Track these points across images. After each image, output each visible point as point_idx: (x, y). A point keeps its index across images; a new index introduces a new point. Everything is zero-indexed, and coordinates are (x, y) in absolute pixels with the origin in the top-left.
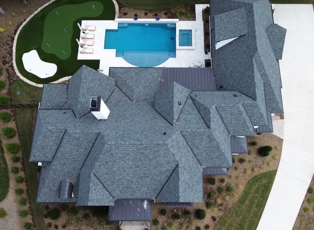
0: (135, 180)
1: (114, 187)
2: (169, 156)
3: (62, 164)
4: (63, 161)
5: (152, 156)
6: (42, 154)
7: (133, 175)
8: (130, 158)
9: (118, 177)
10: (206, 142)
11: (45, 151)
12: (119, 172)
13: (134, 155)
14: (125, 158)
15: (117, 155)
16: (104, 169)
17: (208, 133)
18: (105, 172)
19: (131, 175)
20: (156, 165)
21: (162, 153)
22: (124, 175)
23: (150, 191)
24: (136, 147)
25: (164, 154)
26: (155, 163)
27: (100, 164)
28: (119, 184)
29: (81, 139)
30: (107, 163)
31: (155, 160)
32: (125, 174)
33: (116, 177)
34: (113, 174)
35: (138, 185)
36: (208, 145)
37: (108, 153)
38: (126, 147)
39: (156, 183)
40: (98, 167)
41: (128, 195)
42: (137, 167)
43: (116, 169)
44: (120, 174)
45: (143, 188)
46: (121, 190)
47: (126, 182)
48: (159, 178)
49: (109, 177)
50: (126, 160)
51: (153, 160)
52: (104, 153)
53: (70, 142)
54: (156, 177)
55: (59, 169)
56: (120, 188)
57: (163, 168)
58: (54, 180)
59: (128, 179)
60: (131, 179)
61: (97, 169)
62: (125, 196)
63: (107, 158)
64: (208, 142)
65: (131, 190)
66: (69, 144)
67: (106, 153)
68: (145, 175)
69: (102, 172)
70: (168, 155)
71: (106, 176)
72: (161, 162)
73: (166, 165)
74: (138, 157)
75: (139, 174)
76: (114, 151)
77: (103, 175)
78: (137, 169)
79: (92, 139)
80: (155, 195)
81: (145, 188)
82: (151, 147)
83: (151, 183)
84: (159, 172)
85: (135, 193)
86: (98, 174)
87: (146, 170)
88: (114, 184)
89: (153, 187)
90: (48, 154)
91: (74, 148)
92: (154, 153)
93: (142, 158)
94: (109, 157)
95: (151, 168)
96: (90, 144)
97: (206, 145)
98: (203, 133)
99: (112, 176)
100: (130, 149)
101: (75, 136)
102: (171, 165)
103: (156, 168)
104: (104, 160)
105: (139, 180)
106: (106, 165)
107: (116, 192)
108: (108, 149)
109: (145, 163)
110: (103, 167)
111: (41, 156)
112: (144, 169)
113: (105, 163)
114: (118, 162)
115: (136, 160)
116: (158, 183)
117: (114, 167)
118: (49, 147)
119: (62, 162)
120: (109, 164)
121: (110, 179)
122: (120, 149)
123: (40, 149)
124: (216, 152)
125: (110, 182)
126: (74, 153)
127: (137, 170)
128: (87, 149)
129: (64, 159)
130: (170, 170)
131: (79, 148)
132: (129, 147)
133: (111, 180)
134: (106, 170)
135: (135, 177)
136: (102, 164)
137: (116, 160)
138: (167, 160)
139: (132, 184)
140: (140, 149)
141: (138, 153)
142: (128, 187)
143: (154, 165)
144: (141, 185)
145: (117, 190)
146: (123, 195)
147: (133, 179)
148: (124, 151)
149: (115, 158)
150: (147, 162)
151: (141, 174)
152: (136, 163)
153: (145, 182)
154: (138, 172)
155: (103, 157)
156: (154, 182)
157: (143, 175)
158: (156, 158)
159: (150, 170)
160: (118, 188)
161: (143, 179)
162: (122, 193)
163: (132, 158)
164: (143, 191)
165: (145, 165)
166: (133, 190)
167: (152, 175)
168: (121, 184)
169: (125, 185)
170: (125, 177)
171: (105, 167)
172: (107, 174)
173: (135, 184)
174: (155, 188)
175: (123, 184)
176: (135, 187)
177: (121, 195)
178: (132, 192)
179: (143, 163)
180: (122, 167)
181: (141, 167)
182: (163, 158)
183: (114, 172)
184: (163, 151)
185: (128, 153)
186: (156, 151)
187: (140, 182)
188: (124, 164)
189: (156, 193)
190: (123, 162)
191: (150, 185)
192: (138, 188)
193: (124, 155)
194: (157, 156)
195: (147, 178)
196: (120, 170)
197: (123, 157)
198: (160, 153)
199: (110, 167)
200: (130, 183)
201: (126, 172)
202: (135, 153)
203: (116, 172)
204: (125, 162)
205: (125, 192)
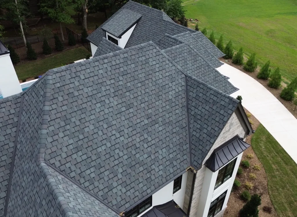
0: (138, 140)
1: (106, 179)
2: (167, 66)
5: (143, 75)
7: (130, 129)
8: (108, 92)
9: (104, 148)
10: (191, 62)
12: (100, 133)
13: (113, 81)
14: (100, 95)
15: (80, 92)
16: (66, 138)
17: (185, 48)
18: (71, 147)
19: (126, 131)
20: (157, 90)
21: (154, 63)
22: (113, 138)
23: (175, 154)
24: (110, 64)
25: (157, 66)
26: (153, 88)
27: (51, 128)
28: (112, 164)
30: (67, 120)
31: (150, 80)
32: (114, 132)
33: (99, 150)
34: (90, 144)
35: (149, 149)
36: (195, 66)
37: (61, 94)
38: (92, 69)
39: (174, 131)
40: (50, 140)
41: (141, 185)
42: (129, 106)
43: (92, 127)
44: (104, 137)
45: (160, 152)
46: (124, 179)
47: (125, 152)
48: (174, 117)
49: (85, 157)
50: (103, 99)
51: (147, 82)
52: (52, 98)
54: (167, 116)
56: (120, 176)
57: (170, 93)
59: (126, 142)
60: (130, 140)
61: (49, 146)
62: (137, 193)
63: (64, 108)
64: (193, 61)
65: (141, 169)
67: (56, 95)
68: (150, 120)
69: (65, 149)
70: (164, 63)
71: (78, 157)
72: (161, 81)
73: (170, 85)
74: (121, 83)
75: (138, 121)
76: (72, 86)
77: (69, 159)
78: (131, 110)
79: (11, 117)
80: (185, 157)
81: (164, 150)
82: (133, 57)
83: (168, 134)
84: (167, 103)
85: (153, 172)
86: (58, 158)
87: (147, 108)
88: (102, 170)
89: (174, 140)
92: (144, 66)
93: (129, 84)
94: (65, 102)
95: (154, 101)
96: (9, 131)
97: (193, 67)
98: (180, 50)
99: (90, 149)
100: (101, 72)
102: (177, 82)
103: (160, 97)
104: (59, 115)
105: (146, 136)
106: (68, 127)
107: (114, 191)
108: (58, 85)
109: (139, 93)
110: (61, 135)
112: (143, 105)
113: (63, 124)
114: (89, 109)
115: (120, 92)
116: (178, 129)
117: (87, 124)
120: (73, 120)
121: (89, 160)
122: (82, 77)
125: (92, 170)
127: (131, 115)
128: (6, 147)
130: (180, 93)
132: (97, 68)
133: (93, 164)
134: (71, 141)
135: (134, 132)
136: (57, 126)
137: (84, 106)
138: (167, 74)
139: (138, 150)
140: (117, 66)
141: (117, 75)
142: (133, 163)
143: (154, 92)
144: (153, 147)
145: (115, 184)
146: (132, 191)
147: (134, 137)
148: (91, 79)
149: (80, 102)
150: (139, 89)
151: (142, 119)
152: (124, 100)
153: (157, 135)
154: (135, 118)
155: (54, 106)
156: (171, 127)
157: (146, 122)
158: (150, 76)
159: (154, 105)
160: (115, 179)
161: (150, 129)
162: (128, 188)
163: (112, 91)
164: (164, 160)
165: (140, 98)
166: (145, 167)
167: (161, 115)
168: (116, 162)
169: (125, 162)
170: (118, 141)
171: (68, 132)
172: (78, 149)
173: (142, 148)
174: (178, 142)
175: (121, 160)
176: (146, 156)
177: (128, 193)
178: (145, 172)
179: (136, 95)
180: (102, 118)
181: (135, 104)
182: (161, 72)
183: (91, 138)
184: (155, 59)
185: (100, 81)
186: (144, 63)
187: (150, 139)
188: (102, 108)
189: (185, 152)
190: (99, 105)
191: (168, 139)
192: (153, 157)
193: (95, 87)
194: (151, 72)
195: (157, 125)
196: (101, 128)
197: (95, 92)
198: (151, 64)
199: (77, 128)
200: (134, 152)
201: (114, 127)
202: (113, 77)
203: (95, 136)
204: (103, 103)
205: (133, 179)
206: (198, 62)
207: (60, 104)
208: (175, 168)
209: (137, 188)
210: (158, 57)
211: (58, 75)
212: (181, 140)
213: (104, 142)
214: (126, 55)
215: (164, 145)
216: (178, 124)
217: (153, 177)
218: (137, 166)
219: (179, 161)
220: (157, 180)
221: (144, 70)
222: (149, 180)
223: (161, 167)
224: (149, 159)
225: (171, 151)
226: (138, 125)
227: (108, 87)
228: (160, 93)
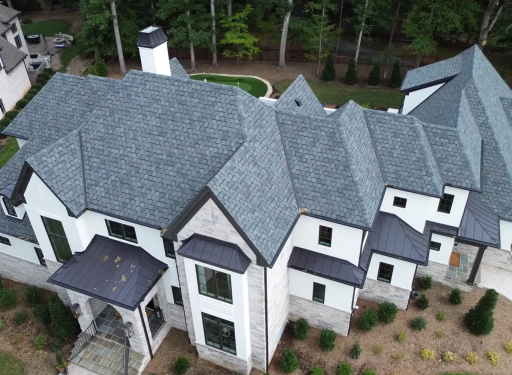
0: (144, 167)
1: (100, 175)
2: (231, 121)
3: (44, 138)
4: (50, 132)
5: (199, 114)
6: (28, 121)
7: (147, 153)
8: (156, 111)
9: (117, 151)
10: (323, 146)
11: (36, 116)
12: (124, 139)
13: (167, 104)
14: (148, 109)
15: (137, 98)
16: (102, 126)
18: (99, 134)
19: (142, 152)
20: (200, 137)
21: (220, 109)
22: (129, 149)
23: (164, 205)
24: (177, 88)
25: (221, 114)
26: (198, 133)
27: (100, 112)
28: (111, 169)
29: (99, 93)
30: (112, 112)
31: (201, 124)
32: (133, 146)
33: (113, 150)
34: (112, 141)
35: (146, 182)
36: (325, 155)
37: (124, 91)
38: (159, 85)
39: (182, 186)
40: (93, 119)
41: (116, 203)
42: (162, 134)
43: (122, 130)
44: (124, 144)
45: (153, 192)
46: (110, 187)
47: (127, 168)
48: (194, 173)
49: (101, 148)
50: (147, 113)
51: (196, 123)
52: (117, 91)
53: (79, 96)
54: (188, 167)
55: (35, 147)
56: (109, 182)
57: (211, 149)
58: (13, 170)
59: (134, 160)
60: (139, 161)
61: (90, 123)
62: (109, 206)
63: (118, 103)
64: (327, 147)
65: (127, 191)
66: (77, 100)
67: (120, 91)
68: (169, 158)
69: (95, 132)
70: (231, 116)
71: (97, 144)
72: (212, 131)
73: (218, 141)
74: (172, 109)
75: (159, 152)
76: (135, 89)
77: (92, 141)
78: (161, 138)
80: (170, 217)
81: (157, 194)
82: (203, 93)
83: (173, 183)
84: (199, 156)
85: (133, 202)
86: (87, 135)
87: (175, 146)
88: (103, 166)
89: (175, 193)
90: (37, 123)
91: (81, 108)
92: (207, 107)
93: (178, 115)
94: (121, 99)
95: (187, 144)
99: (108, 145)
100: (165, 90)
101: (94, 85)
102: (228, 143)
103: (197, 146)
104: (111, 106)
105: (153, 169)
106: (109, 118)
107: (98, 188)
108: (128, 84)
109: (180, 129)
110: (101, 121)
111: (24, 124)
112: (174, 141)
113: (108, 114)
114: (132, 114)
115: (165, 117)
116: (187, 187)
117: (121, 125)
118: (45, 110)
119: (46, 135)
120: (116, 115)
121: (102, 152)
122: (147, 87)
123: (30, 111)
124: (341, 177)
125: (98, 161)
126: (75, 118)
127: (157, 142)
129: (52, 129)
132: (164, 86)
133: (102, 157)
134: (102, 130)
135: (147, 158)
136: (103, 113)
137: (131, 110)
138: (225, 129)
139: (137, 175)
140: (182, 93)
141: (175, 101)
142: (125, 182)
143: (195, 136)
144: (152, 183)
145: (101, 184)
146: (108, 200)
147: (143, 162)
148: (152, 92)
149: (130, 105)
150: (184, 125)
151: (163, 153)
152: (163, 125)
153: (163, 176)
154: (158, 147)
155: (113, 98)
156: (181, 180)
157: (164, 157)
158: (205, 120)
159: (184, 148)
160: (105, 181)
161: (161, 166)
162: (107, 196)
163: (160, 111)
164: (150, 202)
165: (177, 133)
166: (131, 192)
167: (182, 162)
168: (116, 170)
169: (121, 175)
170: (130, 154)
171: (106, 122)
172: (102, 139)
173: (142, 175)
174: (176, 199)
175: (120, 170)
176: (139, 184)
177: (104, 200)
178: (128, 196)
179: (176, 128)
180: (133, 128)
181: (169, 135)
182: (219, 123)
183: (115, 137)
184: (224, 105)
185: (157, 98)
186: (210, 103)
187: (154, 174)
188: (141, 121)
189: (174, 213)
190: (140, 116)
191: (169, 187)
192: (144, 190)
193: (150, 100)
194: (208, 116)
195: (170, 168)
196: (127, 135)
197: (146, 104)
198: (216, 109)
199: (113, 124)
200: (133, 173)
201: (136, 142)
202: (171, 100)
203: (119, 138)
204: (144, 117)
205: (115, 193)
206: (334, 153)
207: (117, 99)
208: (152, 217)
209: (112, 202)
210: (229, 106)
211: (134, 76)
212: (180, 200)
213: (121, 147)
214: (198, 87)
215: (161, 190)
216: (191, 183)
217: (129, 206)
218: (126, 186)
219: (161, 215)
220: (130, 211)
221: (203, 111)
222: (125, 205)
223: (142, 205)
224: (139, 190)
225: (162, 200)
226: (155, 155)
227: (159, 107)
228: (200, 142)
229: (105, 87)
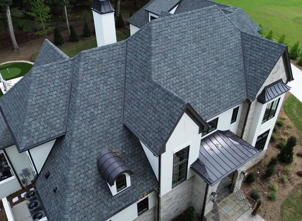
0: (211, 75)
1: (192, 97)
2: (228, 24)
3: (88, 120)
4: (88, 112)
5: (212, 29)
6: (42, 123)
7: (205, 67)
8: (189, 39)
9: (189, 76)
11: (48, 113)
12: (186, 66)
13: (192, 31)
14: (184, 40)
15: (172, 37)
16: (166, 67)
18: (169, 73)
19: (202, 67)
20: (222, 41)
21: (219, 21)
22: (194, 71)
23: (236, 88)
24: (189, 19)
25: (221, 23)
26: (219, 39)
27: (157, 59)
28: (195, 89)
29: (104, 60)
30: (165, 55)
31: (216, 33)
32: (195, 67)
33: (186, 77)
34: (180, 72)
35: (218, 82)
37: (161, 37)
38: (178, 22)
39: (235, 71)
40: (156, 66)
41: (214, 105)
42: (204, 51)
43: (181, 62)
44: (189, 69)
45: (226, 85)
46: (203, 99)
47: (203, 81)
48: (234, 62)
49: (178, 81)
50: (186, 43)
51: (214, 34)
52: (155, 39)
53: (89, 72)
54: (230, 60)
55: (86, 132)
56: (200, 97)
57: (231, 44)
58: (83, 163)
59: (203, 75)
60: (205, 74)
61: (157, 70)
63: (163, 47)
65: (214, 94)
66: (89, 75)
67: (158, 38)
68: (218, 62)
69: (166, 74)
70: (226, 22)
71: (174, 80)
72: (224, 34)
73: (231, 38)
74: (197, 33)
75: (210, 61)
76: (166, 32)
77: (168, 81)
78: (205, 53)
79: (120, 56)
80: (243, 91)
81: (229, 84)
82: (204, 16)
83: (231, 74)
84: (229, 51)
85: (222, 98)
86: (162, 79)
87: (215, 53)
88: (189, 91)
89: (235, 78)
90: (55, 119)
91: (99, 79)
92: (212, 23)
93: (202, 35)
94: (163, 43)
95: (220, 48)
96: (120, 66)
99: (181, 76)
100: (184, 24)
102: (235, 37)
103: (224, 47)
104: (160, 51)
105: (216, 73)
106: (166, 60)
107: (198, 105)
108: (158, 31)
109: (210, 42)
110: (163, 64)
111: (41, 128)
112: (212, 51)
113: (163, 57)
114: (178, 49)
115: (197, 40)
116: (237, 70)
117: (178, 59)
118: (53, 104)
119: (88, 116)
120: (169, 55)
121: (181, 83)
122: (173, 27)
123: (36, 114)
125: (183, 90)
127: (205, 57)
129: (89, 108)
130: (238, 45)
131: (106, 77)
132: (181, 21)
133: (183, 86)
134: (169, 69)
135: (208, 69)
136: (160, 58)
137: (175, 46)
138: (228, 30)
139: (211, 82)
140: (194, 21)
141: (194, 27)
142: (209, 90)
143: (219, 42)
144: (221, 81)
145: (198, 102)
146: (209, 108)
147: (208, 73)
148: (178, 29)
149: (172, 44)
150: (210, 39)
151: (213, 60)
152: (200, 45)
153: (223, 73)
154: (208, 59)
155: (157, 45)
156: (232, 69)
157: (215, 63)
158: (217, 31)
159: (220, 51)
160: (198, 98)
161: (218, 68)
162: (206, 105)
163: (192, 38)
164: (229, 91)
165: (210, 45)
166: (216, 93)
167: (225, 59)
168: (198, 87)
169: (203, 89)
170: (197, 73)
171: (166, 63)
172: (173, 75)
173: (214, 81)
174: (238, 80)
175: (200, 86)
176: (216, 86)
177: (206, 109)
178: (217, 97)
179: (208, 43)
180: (187, 57)
181: (208, 49)
182: (224, 28)
183: (181, 69)
184: (219, 18)
185: (184, 31)
186: (212, 20)
187: (218, 75)
188: (186, 50)
189: (243, 88)
190: (184, 47)
191: (231, 77)
192: (221, 88)
193: (181, 34)
194: (217, 28)
195: (223, 66)
196: (186, 63)
197: (181, 38)
198: (217, 22)
199: (172, 61)
200: (208, 83)
201: (195, 64)
202: (192, 28)
203: (183, 68)
204: (186, 46)
205: (209, 100)
207: (161, 44)
208: (237, 98)
209: (212, 106)
210: (221, 17)
211: (158, 24)
212: (240, 79)
213: (189, 73)
214: (199, 14)
215: (228, 81)
216: (237, 67)
217: (222, 102)
218: (211, 92)
219: (239, 93)
220: (224, 104)
221: (212, 26)
222: (220, 103)
223: (227, 95)
224: (219, 89)
225: (234, 85)
226: (210, 65)
227: (189, 36)
228: (224, 44)
229: (105, 54)
